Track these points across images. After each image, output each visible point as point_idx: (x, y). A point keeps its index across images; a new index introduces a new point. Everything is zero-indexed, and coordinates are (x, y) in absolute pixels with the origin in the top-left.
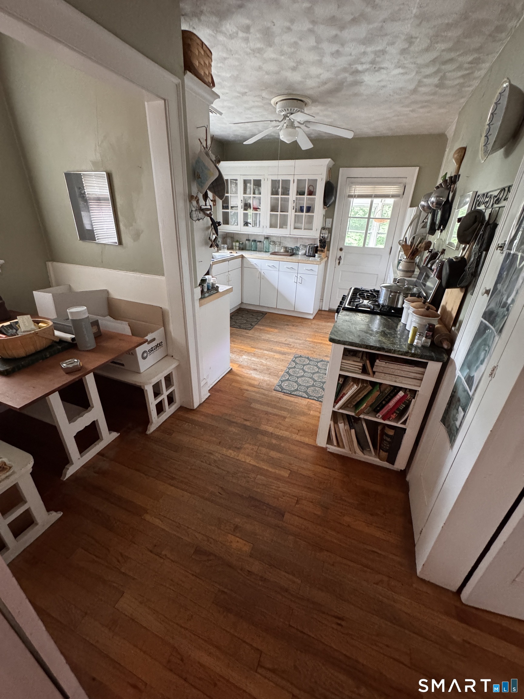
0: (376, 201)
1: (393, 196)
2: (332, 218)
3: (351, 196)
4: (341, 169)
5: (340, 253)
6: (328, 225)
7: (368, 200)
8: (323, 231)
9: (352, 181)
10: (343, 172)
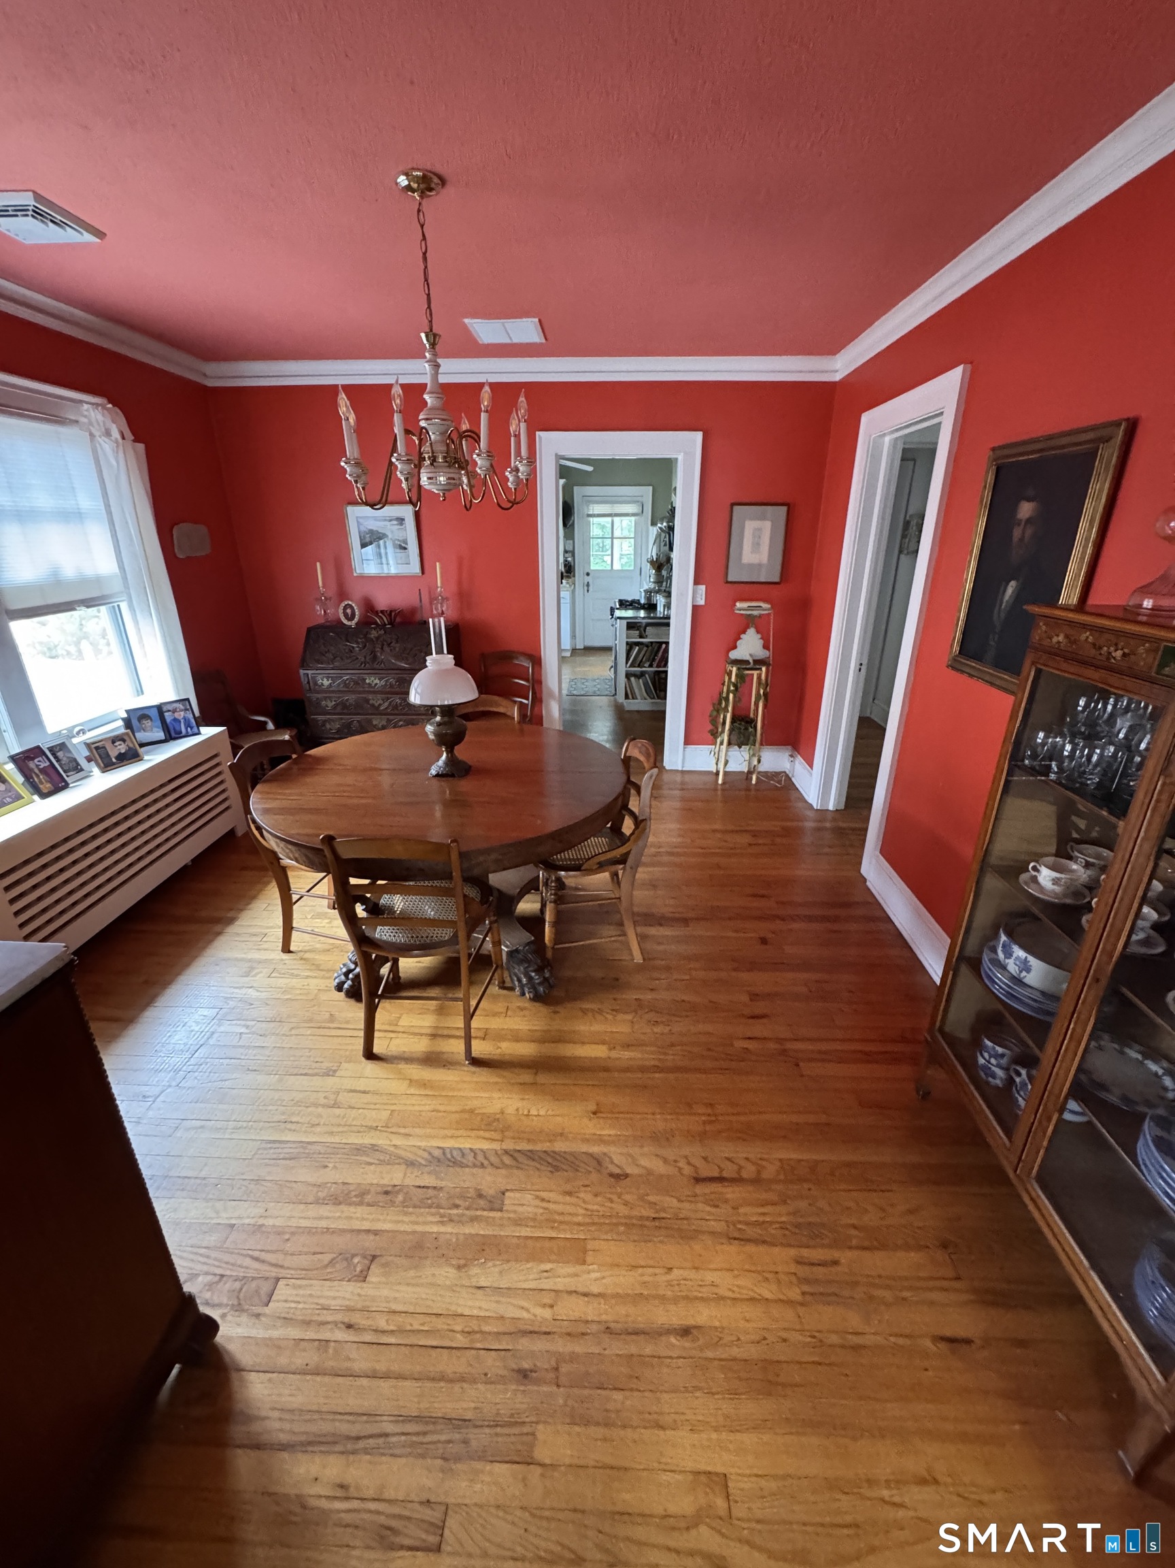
0: (616, 519)
1: (633, 515)
2: (573, 539)
3: (589, 516)
4: (575, 488)
5: (587, 579)
6: (570, 548)
7: (609, 519)
8: (567, 555)
9: (589, 500)
10: (577, 491)
